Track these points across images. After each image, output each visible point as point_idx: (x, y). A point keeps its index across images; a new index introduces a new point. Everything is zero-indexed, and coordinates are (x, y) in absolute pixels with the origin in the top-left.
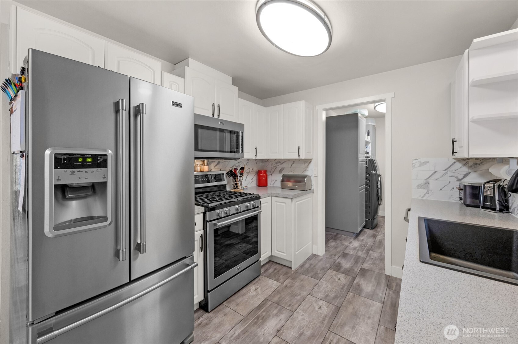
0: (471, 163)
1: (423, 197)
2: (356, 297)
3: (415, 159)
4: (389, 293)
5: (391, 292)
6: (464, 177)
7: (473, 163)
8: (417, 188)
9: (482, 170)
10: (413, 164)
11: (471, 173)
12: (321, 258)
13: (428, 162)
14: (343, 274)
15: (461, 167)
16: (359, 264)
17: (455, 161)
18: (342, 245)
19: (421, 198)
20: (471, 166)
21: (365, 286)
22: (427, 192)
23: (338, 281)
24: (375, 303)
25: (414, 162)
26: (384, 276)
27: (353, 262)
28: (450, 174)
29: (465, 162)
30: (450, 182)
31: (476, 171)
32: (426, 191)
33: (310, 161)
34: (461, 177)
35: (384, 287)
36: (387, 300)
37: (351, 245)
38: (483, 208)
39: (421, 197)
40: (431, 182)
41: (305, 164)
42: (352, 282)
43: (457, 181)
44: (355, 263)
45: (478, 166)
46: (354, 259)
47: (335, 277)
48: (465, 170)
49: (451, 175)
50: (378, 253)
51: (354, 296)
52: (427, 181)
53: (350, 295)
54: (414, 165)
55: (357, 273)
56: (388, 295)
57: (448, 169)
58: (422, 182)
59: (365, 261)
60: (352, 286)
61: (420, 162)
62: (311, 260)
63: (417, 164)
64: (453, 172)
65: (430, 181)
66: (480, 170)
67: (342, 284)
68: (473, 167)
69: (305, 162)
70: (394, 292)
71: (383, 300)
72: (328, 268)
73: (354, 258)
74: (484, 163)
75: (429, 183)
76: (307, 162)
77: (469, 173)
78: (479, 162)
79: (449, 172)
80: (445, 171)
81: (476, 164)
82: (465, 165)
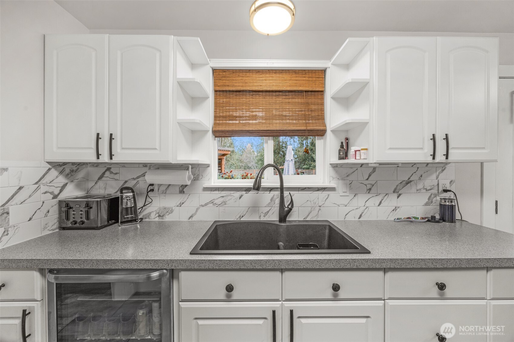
0: (67, 171)
6: (61, 191)
7: (70, 170)
9: (78, 179)
11: (68, 184)
15: (57, 177)
17: (50, 166)
20: (68, 174)
28: (43, 189)
29: (61, 168)
30: (43, 202)
31: (72, 181)
34: (56, 192)
38: (122, 223)
40: (12, 209)
43: (53, 198)
45: (74, 173)
48: (62, 180)
49: (44, 191)
52: (4, 209)
57: (41, 181)
64: (48, 185)
65: (11, 207)
66: (76, 179)
68: (70, 175)
74: (79, 169)
75: (8, 214)
77: (66, 184)
78: (75, 169)
79: (42, 186)
80: (37, 186)
81: (72, 171)
82: (61, 173)
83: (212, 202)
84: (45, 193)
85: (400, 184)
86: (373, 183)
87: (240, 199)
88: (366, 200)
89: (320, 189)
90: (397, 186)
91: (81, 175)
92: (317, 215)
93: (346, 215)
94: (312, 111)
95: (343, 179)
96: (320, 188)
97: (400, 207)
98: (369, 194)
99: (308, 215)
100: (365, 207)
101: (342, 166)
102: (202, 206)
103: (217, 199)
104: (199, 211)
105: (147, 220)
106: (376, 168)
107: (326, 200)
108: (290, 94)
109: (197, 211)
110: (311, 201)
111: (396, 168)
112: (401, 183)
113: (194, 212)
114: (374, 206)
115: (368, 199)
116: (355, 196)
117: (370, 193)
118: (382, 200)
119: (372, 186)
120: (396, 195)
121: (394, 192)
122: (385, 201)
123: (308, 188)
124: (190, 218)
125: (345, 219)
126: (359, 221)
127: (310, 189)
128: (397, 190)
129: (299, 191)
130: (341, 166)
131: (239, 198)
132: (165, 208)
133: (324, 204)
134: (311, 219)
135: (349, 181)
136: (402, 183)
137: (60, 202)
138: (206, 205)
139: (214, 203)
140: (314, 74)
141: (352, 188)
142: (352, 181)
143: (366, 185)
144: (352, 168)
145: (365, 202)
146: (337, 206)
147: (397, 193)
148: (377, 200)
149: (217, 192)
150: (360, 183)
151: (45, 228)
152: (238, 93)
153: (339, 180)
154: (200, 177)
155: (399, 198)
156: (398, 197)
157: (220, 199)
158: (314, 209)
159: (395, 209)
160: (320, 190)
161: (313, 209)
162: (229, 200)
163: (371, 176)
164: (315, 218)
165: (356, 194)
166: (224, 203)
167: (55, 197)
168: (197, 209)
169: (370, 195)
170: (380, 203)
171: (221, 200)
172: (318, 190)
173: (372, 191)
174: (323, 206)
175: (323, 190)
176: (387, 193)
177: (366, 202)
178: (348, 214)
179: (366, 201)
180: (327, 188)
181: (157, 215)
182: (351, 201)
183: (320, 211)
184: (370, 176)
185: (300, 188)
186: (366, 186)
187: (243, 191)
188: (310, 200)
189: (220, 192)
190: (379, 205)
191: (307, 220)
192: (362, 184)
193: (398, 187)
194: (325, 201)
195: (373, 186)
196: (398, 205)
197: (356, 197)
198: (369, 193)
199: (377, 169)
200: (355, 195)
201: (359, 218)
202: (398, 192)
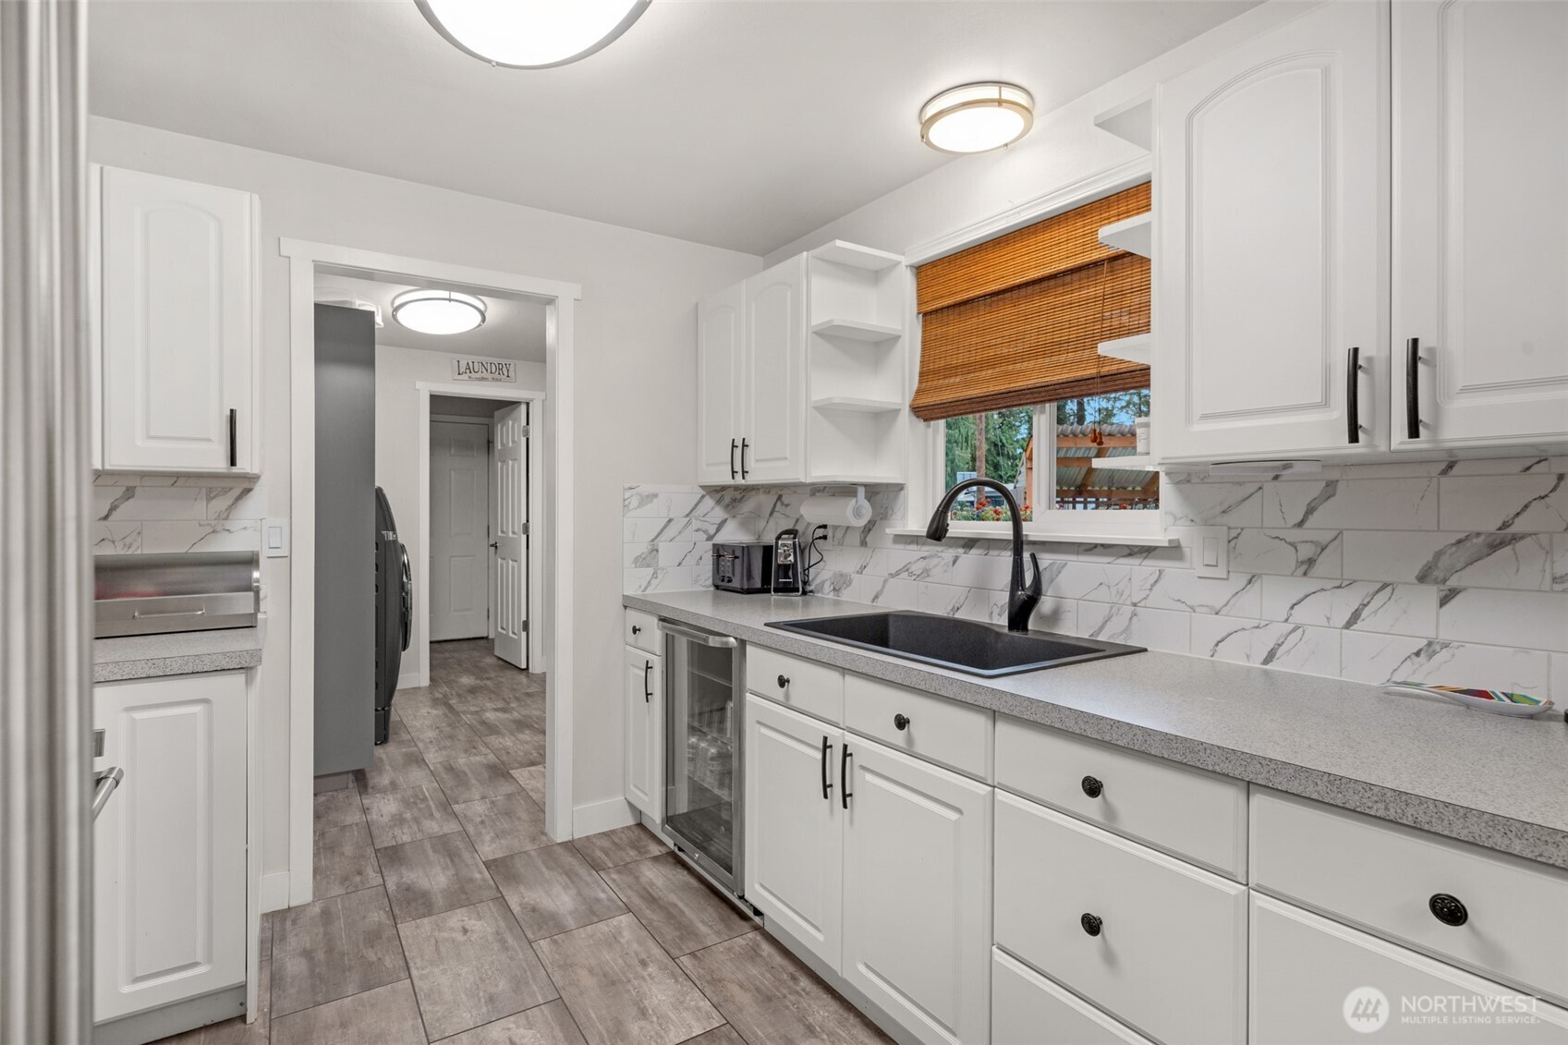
0: (727, 500)
1: (646, 588)
2: (563, 941)
3: (629, 485)
4: (614, 880)
5: (615, 876)
6: (718, 530)
7: (731, 498)
8: (634, 566)
9: (744, 513)
10: (625, 500)
11: (728, 521)
12: (317, 909)
13: (656, 496)
14: (458, 911)
15: (713, 508)
16: (466, 855)
17: (703, 492)
18: (341, 830)
19: (643, 591)
20: (728, 505)
21: (550, 900)
22: (655, 575)
23: (465, 938)
24: (615, 921)
25: (628, 494)
26: (559, 850)
27: (442, 860)
28: (695, 524)
29: (719, 496)
30: (695, 544)
31: (734, 517)
32: (651, 570)
33: (246, 485)
34: (712, 531)
35: (590, 874)
36: (628, 898)
37: (374, 817)
38: (776, 590)
39: (642, 589)
40: (662, 546)
41: (209, 499)
42: (509, 913)
44: (452, 861)
45: (737, 503)
46: (435, 851)
47: (445, 935)
48: (719, 513)
49: (696, 528)
50: (478, 800)
51: (555, 942)
52: (653, 545)
53: (545, 950)
54: (627, 502)
55: (492, 883)
56: (618, 885)
57: (692, 513)
58: (643, 548)
59: (472, 839)
60: (522, 923)
61: (640, 495)
62: (283, 938)
63: (635, 502)
64: (700, 519)
65: (660, 544)
66: (740, 513)
67: (490, 938)
68: (730, 507)
69: (210, 490)
70: (619, 872)
71: (621, 903)
72: (389, 923)
73: (432, 847)
74: (746, 498)
75: (657, 551)
76: (226, 491)
77: (725, 521)
78: (738, 497)
79: (694, 521)
80: (688, 519)
81: (734, 500)
82: (718, 502)
83: (906, 569)
84: (698, 530)
85: (1454, 549)
86: (1325, 537)
87: (954, 564)
88: (1294, 602)
89: (1136, 550)
90: (1439, 554)
91: (748, 506)
92: (1127, 630)
93: (1217, 645)
94: (1130, 313)
95: (1207, 523)
96: (1137, 546)
97: (1454, 644)
98: (1305, 579)
99: (1102, 628)
100: (1290, 626)
101: (1206, 480)
102: (892, 576)
103: (915, 562)
104: (888, 585)
105: (819, 595)
106: (1340, 482)
107: (1153, 586)
108: (1076, 276)
109: (884, 586)
110: (1109, 587)
111: (1435, 480)
112: (1459, 542)
113: (880, 588)
114: (1327, 624)
115: (1301, 596)
116: (1250, 582)
117: (1310, 574)
118: (1365, 605)
119: (1319, 550)
120: (1432, 593)
121: (1422, 578)
122: (1375, 612)
123: (1102, 545)
124: (874, 600)
125: (1212, 656)
126: (1266, 672)
127: (1108, 550)
128: (1438, 574)
129: (1078, 554)
130: (1203, 479)
131: (951, 564)
132: (841, 575)
133: (1145, 598)
134: (1109, 639)
135: (1229, 528)
136: (1468, 544)
137: (714, 545)
138: (898, 573)
139: (910, 571)
140: (1133, 201)
141: (1240, 554)
142: (1242, 529)
143: (1293, 545)
144: (1240, 484)
145: (1290, 605)
146: (1190, 610)
147: (1437, 583)
148: (1344, 604)
149: (914, 547)
150: (1270, 536)
151: (696, 581)
152: (963, 308)
153: (1193, 523)
154: (890, 512)
155: (1445, 608)
156: (1444, 602)
157: (920, 562)
158: (1119, 609)
159: (1429, 650)
160: (1136, 553)
161: (1114, 610)
162: (934, 567)
163: (1315, 514)
164: (1122, 637)
165: (1253, 577)
166: (926, 572)
167: (710, 538)
168: (885, 581)
169: (1308, 585)
170: (1355, 617)
171: (922, 564)
172: (1130, 555)
173: (1319, 569)
174: (1142, 604)
175: (1145, 555)
176: (1388, 580)
177: (1292, 608)
178: (1223, 640)
179: (1295, 605)
180: (1155, 548)
181: (832, 587)
182: (1235, 598)
183: (1135, 619)
184: (1310, 511)
185: (1081, 543)
186: (1296, 549)
187: (958, 547)
188: (1107, 583)
189: (919, 547)
190: (1348, 625)
191: (1099, 639)
192: (1276, 540)
193: (1444, 562)
194: (1151, 589)
195: (1323, 550)
196: (1444, 636)
197: (1256, 586)
198: (1305, 574)
199: (1341, 487)
200: (1249, 577)
201: (1266, 662)
202: (1444, 581)
